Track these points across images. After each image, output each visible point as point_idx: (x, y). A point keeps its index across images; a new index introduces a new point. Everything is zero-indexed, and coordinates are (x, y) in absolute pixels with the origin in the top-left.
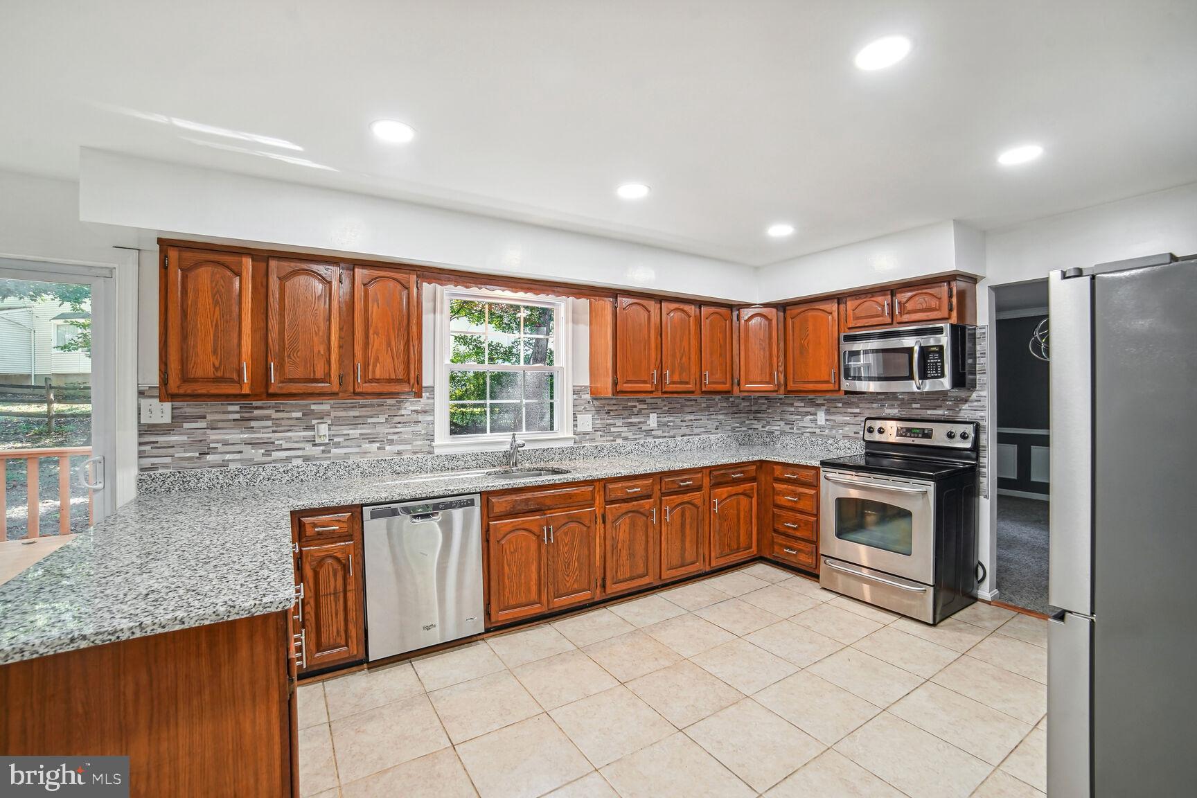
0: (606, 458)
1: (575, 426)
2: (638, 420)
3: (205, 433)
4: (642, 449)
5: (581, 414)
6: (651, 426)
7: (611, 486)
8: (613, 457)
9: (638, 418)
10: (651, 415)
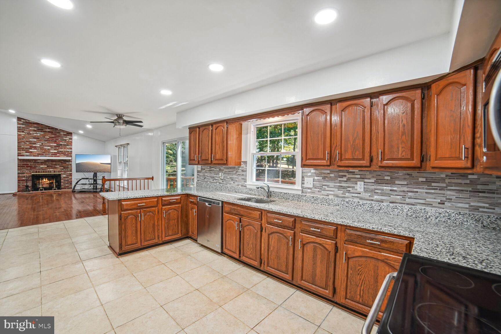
0: (320, 205)
1: (303, 183)
2: (347, 185)
3: (205, 173)
4: (347, 205)
5: (307, 177)
6: (358, 190)
7: (269, 215)
8: (324, 205)
9: (347, 184)
10: (358, 183)
